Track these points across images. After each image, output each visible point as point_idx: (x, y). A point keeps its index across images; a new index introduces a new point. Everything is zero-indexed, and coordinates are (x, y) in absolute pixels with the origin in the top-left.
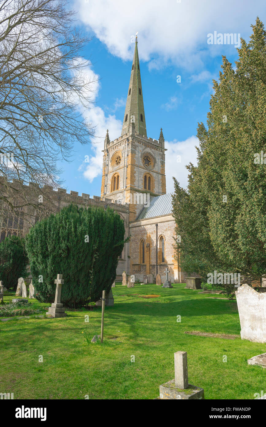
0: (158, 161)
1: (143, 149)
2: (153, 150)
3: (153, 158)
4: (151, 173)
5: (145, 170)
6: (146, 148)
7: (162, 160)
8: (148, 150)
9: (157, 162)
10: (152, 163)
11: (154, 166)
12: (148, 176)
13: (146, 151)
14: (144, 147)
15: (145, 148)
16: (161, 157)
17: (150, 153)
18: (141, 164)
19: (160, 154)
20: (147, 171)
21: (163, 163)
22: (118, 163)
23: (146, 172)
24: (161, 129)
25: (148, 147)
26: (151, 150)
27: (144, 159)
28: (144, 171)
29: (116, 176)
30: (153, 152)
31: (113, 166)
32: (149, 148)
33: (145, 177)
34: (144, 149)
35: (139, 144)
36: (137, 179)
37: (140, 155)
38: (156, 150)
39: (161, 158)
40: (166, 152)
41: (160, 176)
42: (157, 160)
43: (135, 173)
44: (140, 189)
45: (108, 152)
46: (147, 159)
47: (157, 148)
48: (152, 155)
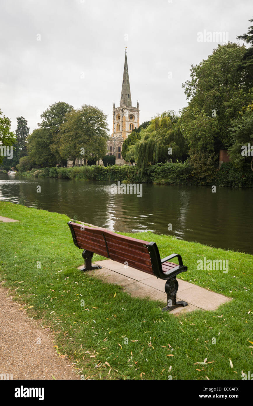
0: (136, 118)
4: (133, 123)
8: (131, 113)
10: (133, 118)
11: (134, 120)
12: (131, 124)
14: (129, 112)
16: (137, 115)
17: (132, 114)
18: (128, 120)
19: (137, 113)
20: (131, 123)
21: (138, 117)
22: (119, 119)
27: (130, 117)
28: (129, 123)
29: (118, 125)
30: (134, 113)
31: (117, 120)
32: (132, 112)
33: (130, 125)
35: (127, 111)
40: (140, 112)
41: (137, 123)
44: (128, 131)
45: (115, 113)
47: (135, 111)
48: (133, 115)
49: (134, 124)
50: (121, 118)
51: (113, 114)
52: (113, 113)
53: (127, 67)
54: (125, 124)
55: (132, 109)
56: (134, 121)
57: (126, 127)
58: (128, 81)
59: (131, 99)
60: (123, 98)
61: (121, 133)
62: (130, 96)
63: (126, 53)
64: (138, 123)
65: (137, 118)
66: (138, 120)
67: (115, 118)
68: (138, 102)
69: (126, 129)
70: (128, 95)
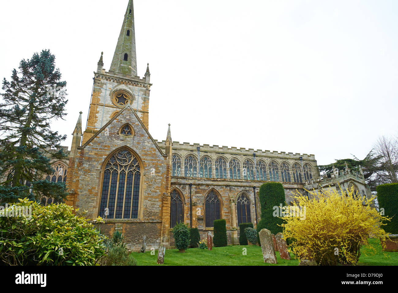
1: (114, 86)
2: (131, 86)
3: (131, 95)
5: (115, 109)
6: (120, 85)
7: (144, 96)
8: (123, 87)
9: (137, 99)
10: (129, 101)
13: (118, 88)
15: (118, 85)
17: (125, 90)
18: (109, 102)
19: (141, 90)
20: (119, 110)
21: (146, 100)
23: (116, 110)
24: (148, 64)
25: (123, 84)
26: (127, 86)
27: (117, 97)
28: (112, 110)
30: (130, 88)
34: (116, 86)
35: (108, 82)
36: (101, 119)
37: (108, 92)
38: (136, 86)
39: (143, 95)
40: (151, 88)
42: (136, 97)
43: (98, 112)
46: (124, 97)
47: (136, 83)
48: (128, 92)
55: (126, 78)
65: (141, 101)
66: (145, 106)
70: (124, 54)
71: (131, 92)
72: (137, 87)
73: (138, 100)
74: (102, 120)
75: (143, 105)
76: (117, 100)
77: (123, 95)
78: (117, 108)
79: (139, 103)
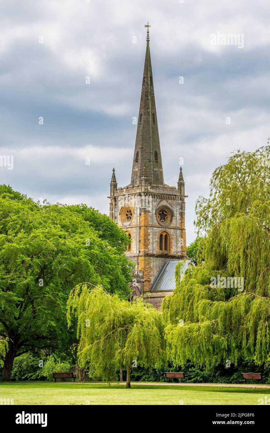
49: (171, 232)
50: (134, 216)
51: (111, 204)
52: (109, 201)
53: (151, 78)
54: (146, 235)
55: (166, 192)
56: (172, 225)
57: (151, 241)
58: (154, 115)
59: (161, 164)
60: (139, 161)
61: (136, 259)
62: (160, 157)
63: (148, 41)
64: (182, 229)
65: (178, 217)
66: (182, 222)
67: (117, 214)
68: (181, 173)
69: (150, 247)
70: (154, 152)
71: (171, 208)
72: (175, 201)
73: (176, 216)
74: (153, 242)
75: (181, 221)
76: (159, 217)
77: (163, 211)
78: (162, 228)
79: (177, 219)
